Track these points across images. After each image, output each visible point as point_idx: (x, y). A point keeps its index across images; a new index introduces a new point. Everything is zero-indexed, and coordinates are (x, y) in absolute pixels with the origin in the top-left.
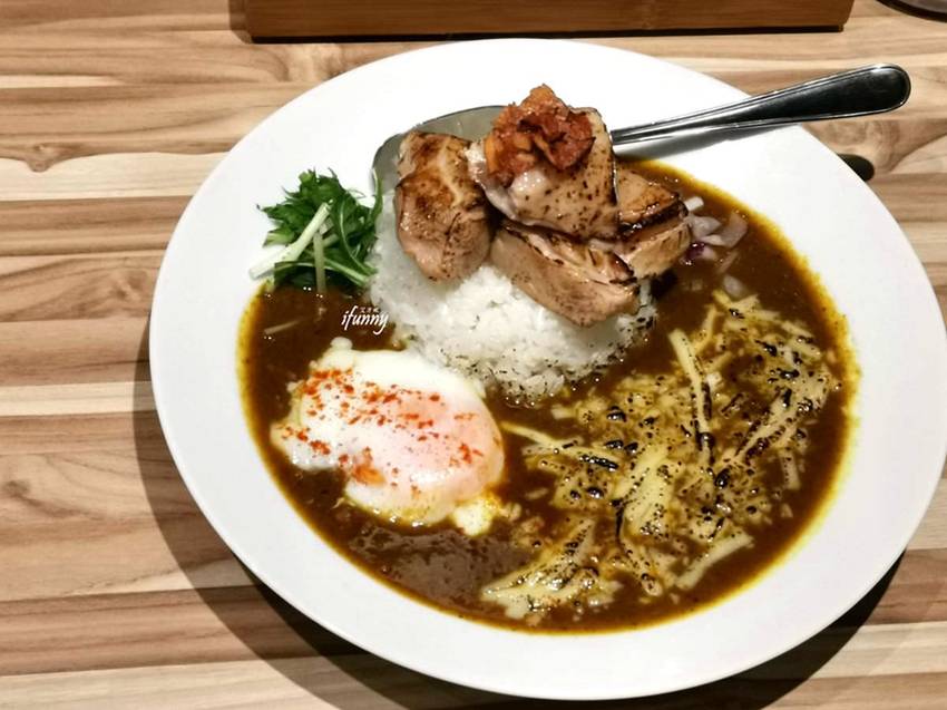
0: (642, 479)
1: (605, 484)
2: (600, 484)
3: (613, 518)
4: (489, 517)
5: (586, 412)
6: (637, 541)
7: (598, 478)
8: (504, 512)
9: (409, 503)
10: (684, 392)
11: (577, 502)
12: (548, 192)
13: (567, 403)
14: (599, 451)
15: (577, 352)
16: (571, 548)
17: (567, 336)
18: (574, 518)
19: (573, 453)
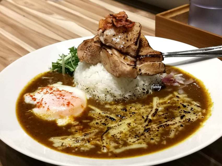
0: (121, 124)
2: (107, 123)
3: (105, 131)
4: (67, 123)
5: (115, 107)
6: (108, 138)
7: (107, 122)
8: (73, 122)
10: (149, 110)
11: (96, 125)
12: (114, 35)
14: (113, 116)
16: (86, 135)
17: (115, 84)
18: (93, 128)
19: (104, 115)
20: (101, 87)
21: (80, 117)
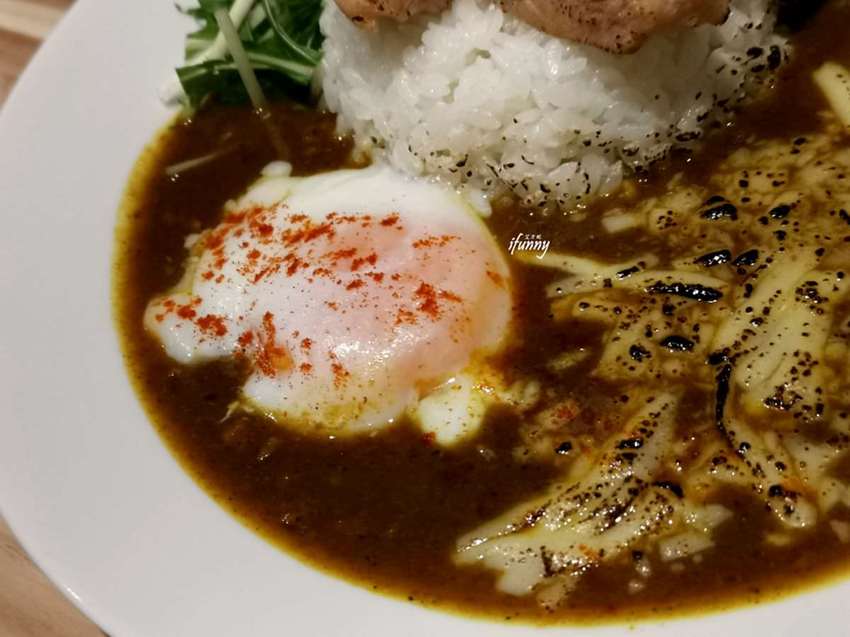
0: (766, 311)
1: (696, 328)
2: (686, 330)
3: (712, 387)
4: (480, 409)
5: (663, 212)
6: (757, 424)
7: (682, 320)
11: (641, 368)
14: (685, 273)
15: (634, 114)
16: (628, 450)
18: (636, 395)
19: (638, 282)
21: (520, 343)
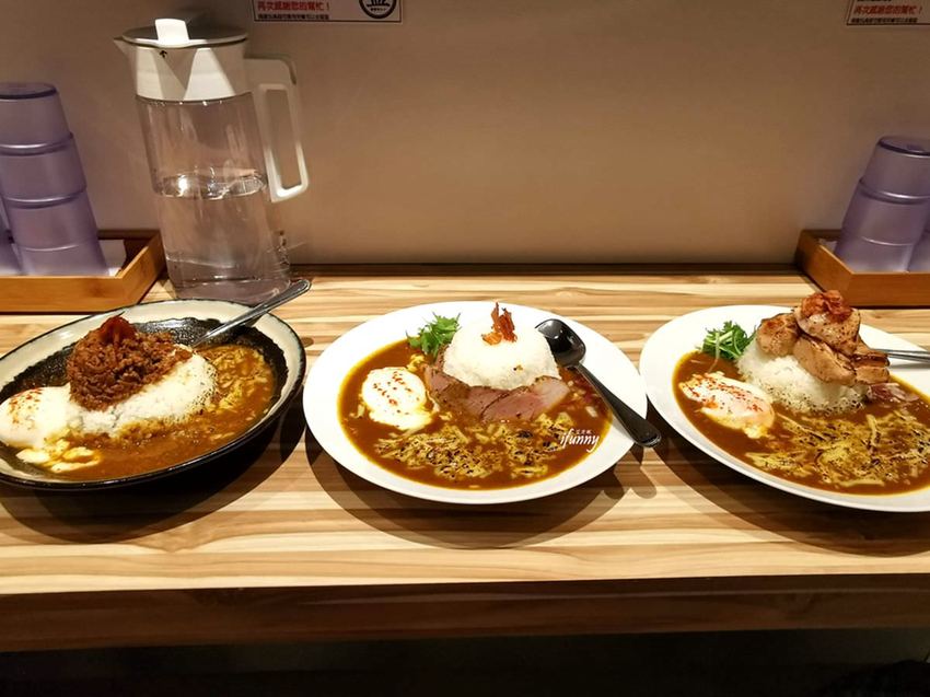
0: (835, 448)
1: (817, 443)
2: (815, 443)
3: (816, 454)
4: (760, 435)
5: (817, 422)
7: (814, 441)
8: (767, 436)
9: (726, 416)
10: (868, 433)
11: (801, 444)
12: (825, 324)
13: (809, 417)
14: (818, 434)
15: (820, 398)
16: (793, 455)
17: (817, 389)
18: (798, 448)
20: (795, 390)
21: (773, 428)
